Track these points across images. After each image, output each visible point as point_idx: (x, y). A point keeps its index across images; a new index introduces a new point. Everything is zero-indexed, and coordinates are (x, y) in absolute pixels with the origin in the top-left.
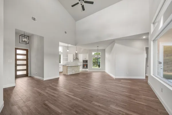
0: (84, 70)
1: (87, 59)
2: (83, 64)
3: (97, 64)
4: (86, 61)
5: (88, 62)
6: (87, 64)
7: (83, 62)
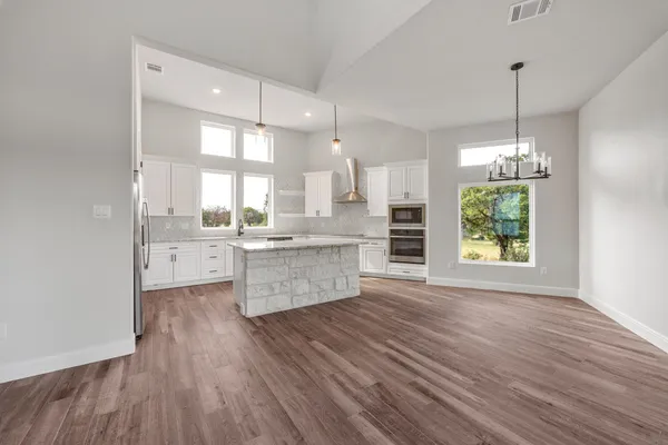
0: (399, 269)
1: (422, 196)
2: (392, 232)
3: (494, 229)
4: (416, 213)
5: (428, 216)
6: (421, 232)
7: (394, 219)
